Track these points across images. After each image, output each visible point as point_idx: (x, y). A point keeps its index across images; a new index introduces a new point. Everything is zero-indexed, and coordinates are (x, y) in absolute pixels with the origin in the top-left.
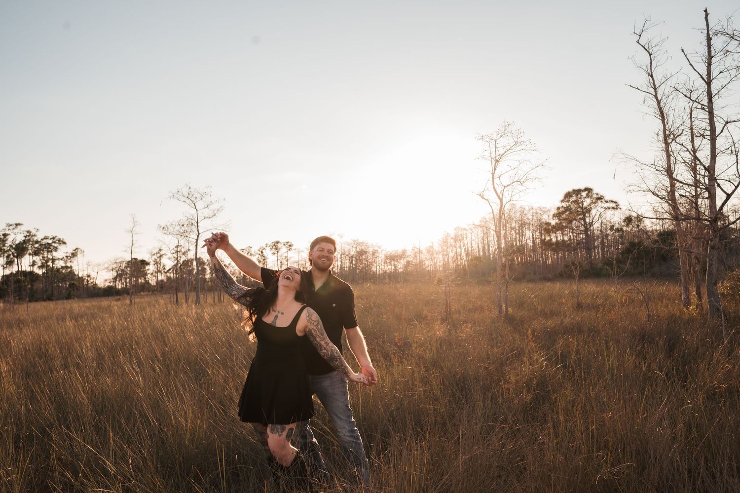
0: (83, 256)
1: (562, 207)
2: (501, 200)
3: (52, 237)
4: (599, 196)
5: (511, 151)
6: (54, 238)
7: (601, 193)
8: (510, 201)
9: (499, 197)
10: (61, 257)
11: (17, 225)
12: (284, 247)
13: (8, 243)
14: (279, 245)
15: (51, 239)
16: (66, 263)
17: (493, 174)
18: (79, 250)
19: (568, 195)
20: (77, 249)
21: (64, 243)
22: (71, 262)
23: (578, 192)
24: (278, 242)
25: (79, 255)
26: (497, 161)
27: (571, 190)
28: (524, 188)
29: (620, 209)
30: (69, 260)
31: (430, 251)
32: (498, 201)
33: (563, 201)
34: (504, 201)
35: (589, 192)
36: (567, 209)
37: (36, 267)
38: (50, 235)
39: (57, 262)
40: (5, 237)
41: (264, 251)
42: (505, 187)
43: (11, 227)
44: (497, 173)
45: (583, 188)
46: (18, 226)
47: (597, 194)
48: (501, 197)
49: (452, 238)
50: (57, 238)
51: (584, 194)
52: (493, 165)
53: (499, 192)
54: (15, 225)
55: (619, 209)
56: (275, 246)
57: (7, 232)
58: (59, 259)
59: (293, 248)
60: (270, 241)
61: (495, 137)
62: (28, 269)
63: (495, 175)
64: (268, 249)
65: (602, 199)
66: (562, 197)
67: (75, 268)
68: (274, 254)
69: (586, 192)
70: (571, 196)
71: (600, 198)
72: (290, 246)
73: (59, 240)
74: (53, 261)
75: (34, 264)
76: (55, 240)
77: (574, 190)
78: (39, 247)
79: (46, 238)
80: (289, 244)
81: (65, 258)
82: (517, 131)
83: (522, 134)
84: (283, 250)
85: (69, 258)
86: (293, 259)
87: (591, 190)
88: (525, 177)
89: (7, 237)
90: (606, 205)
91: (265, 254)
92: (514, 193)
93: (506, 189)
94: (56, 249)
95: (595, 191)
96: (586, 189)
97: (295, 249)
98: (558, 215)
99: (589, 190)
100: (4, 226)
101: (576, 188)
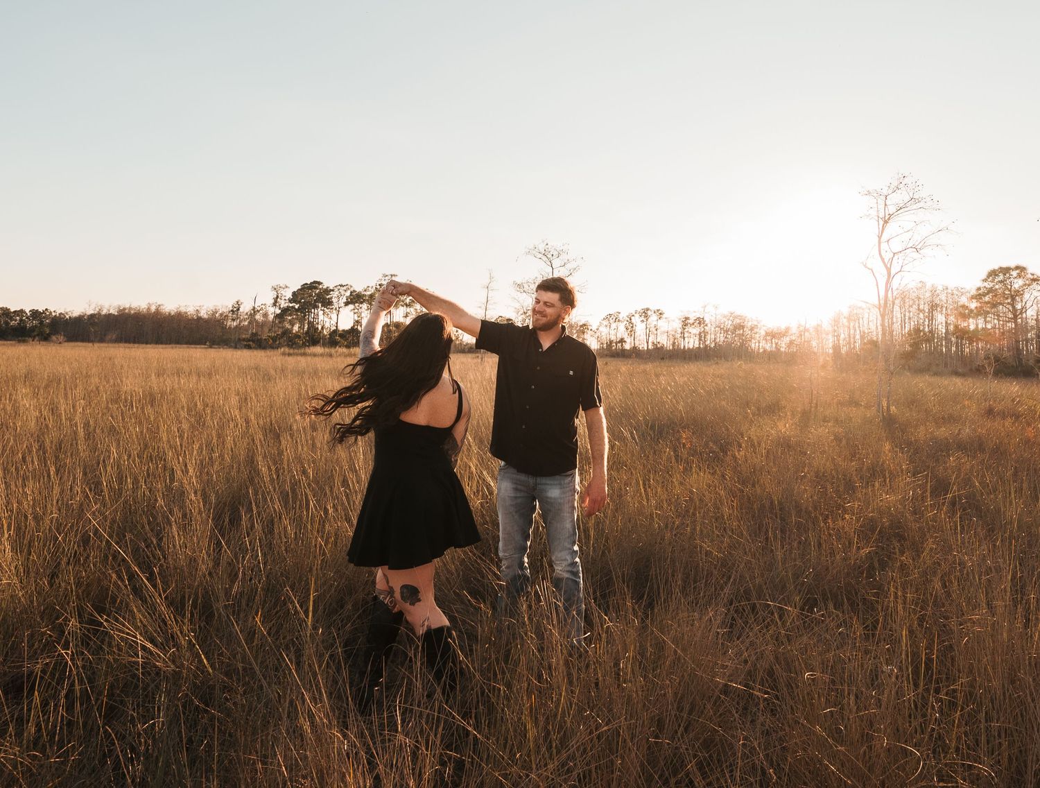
1: (985, 287)
2: (889, 270)
4: (1035, 277)
5: (906, 209)
8: (900, 271)
9: (886, 266)
12: (654, 315)
14: (649, 313)
17: (880, 237)
19: (993, 274)
23: (1006, 270)
24: (648, 309)
26: (886, 222)
27: (996, 267)
28: (920, 256)
31: (818, 329)
32: (885, 272)
33: (985, 280)
34: (893, 272)
35: (1021, 271)
36: (990, 291)
41: (633, 318)
42: (894, 254)
44: (885, 237)
45: (1013, 265)
47: (1033, 275)
48: (889, 266)
49: (845, 318)
51: (1014, 273)
52: (881, 227)
53: (886, 261)
56: (645, 313)
59: (664, 316)
60: (640, 308)
61: (885, 192)
63: (882, 240)
64: (637, 316)
66: (984, 276)
68: (643, 321)
69: (1018, 271)
70: (997, 275)
71: (1036, 280)
72: (661, 314)
77: (1001, 268)
80: (660, 312)
82: (914, 184)
83: (920, 188)
84: (653, 318)
86: (662, 329)
87: (1025, 269)
88: (923, 242)
91: (633, 321)
92: (906, 262)
93: (896, 257)
95: (1030, 270)
96: (1017, 268)
97: (666, 318)
98: (978, 297)
99: (1021, 269)
101: (1004, 265)
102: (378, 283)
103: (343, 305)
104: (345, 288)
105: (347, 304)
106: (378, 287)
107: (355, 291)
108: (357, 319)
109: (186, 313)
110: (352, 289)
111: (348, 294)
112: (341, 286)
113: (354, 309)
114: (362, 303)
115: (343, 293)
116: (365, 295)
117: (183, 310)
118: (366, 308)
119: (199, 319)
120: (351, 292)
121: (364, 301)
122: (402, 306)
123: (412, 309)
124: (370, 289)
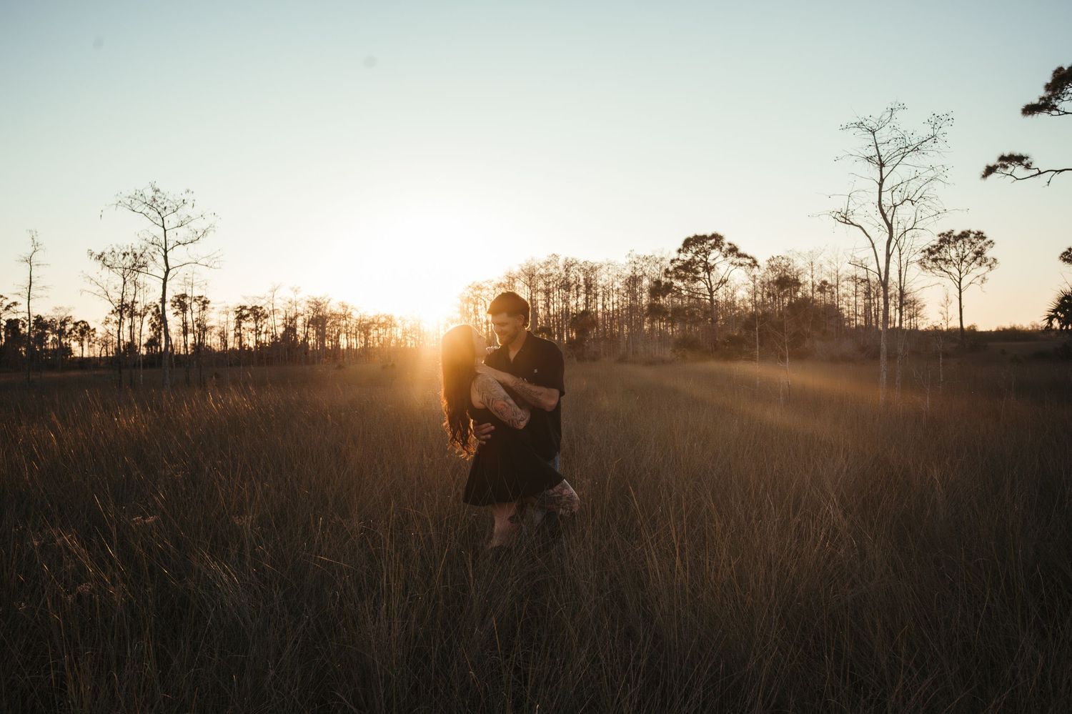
1: (678, 259)
2: (890, 226)
4: (733, 247)
7: (736, 243)
8: (912, 229)
9: (887, 222)
17: (881, 184)
19: (688, 243)
23: (701, 239)
27: (691, 235)
29: (758, 266)
33: (679, 251)
35: (718, 240)
36: (685, 263)
45: (709, 234)
47: (730, 244)
48: (889, 221)
51: (710, 243)
53: (886, 213)
55: (756, 267)
65: (734, 251)
66: (680, 246)
69: (714, 240)
70: (692, 245)
71: (733, 250)
72: (204, 302)
77: (696, 236)
87: (721, 238)
90: (738, 261)
95: (726, 241)
96: (714, 236)
98: (672, 271)
99: (717, 238)
101: (700, 233)
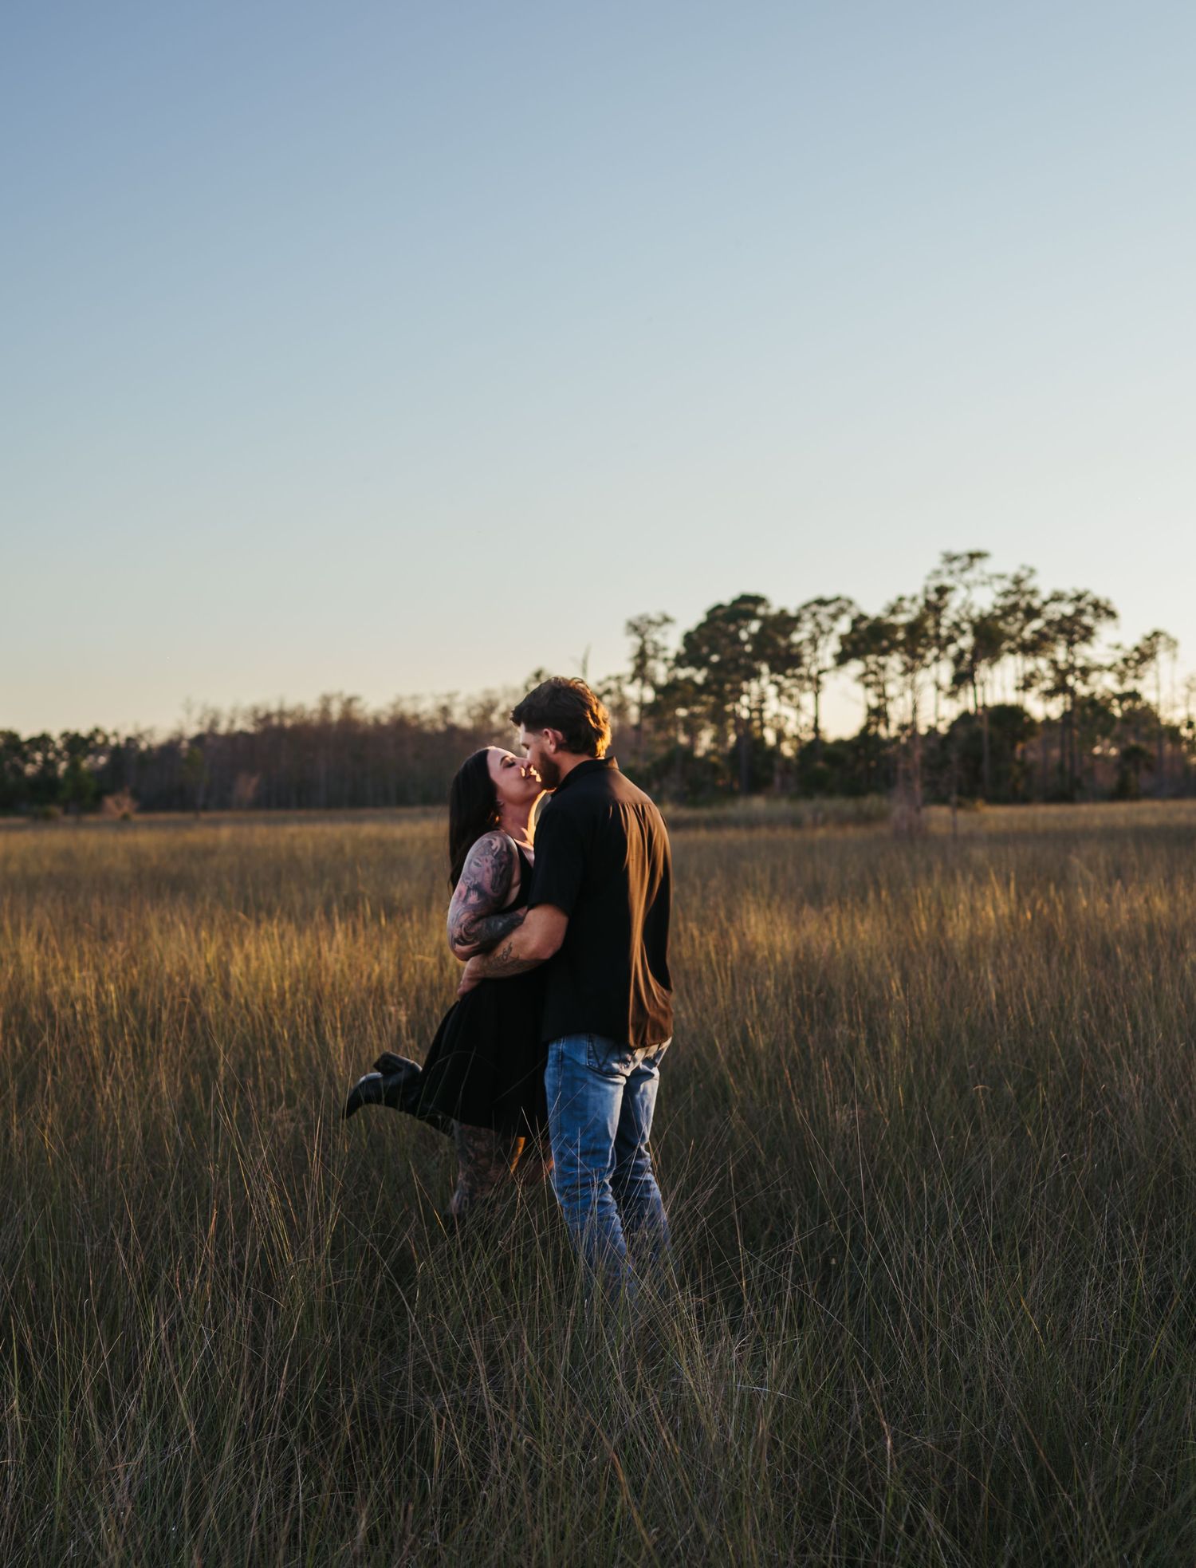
0: (1175, 656)
3: (1073, 595)
6: (1079, 598)
10: (1107, 662)
11: (973, 556)
13: (949, 617)
15: (1071, 600)
16: (1121, 681)
18: (1162, 639)
20: (1156, 634)
21: (1112, 614)
22: (1136, 677)
25: (1162, 656)
30: (1131, 673)
37: (1034, 691)
38: (1069, 587)
39: (1094, 677)
40: (941, 597)
43: (956, 565)
46: (977, 561)
50: (1089, 598)
54: (966, 560)
57: (947, 581)
58: (1100, 668)
62: (1011, 698)
67: (1149, 696)
73: (1096, 605)
74: (1085, 672)
75: (1027, 683)
76: (1082, 605)
78: (1046, 630)
79: (1057, 598)
81: (1121, 666)
85: (1131, 663)
89: (948, 596)
94: (1088, 634)
100: (936, 562)
102: (935, 583)
103: (829, 662)
104: (832, 609)
105: (842, 659)
106: (933, 597)
107: (862, 618)
108: (874, 703)
109: (416, 716)
110: (854, 612)
111: (844, 626)
112: (821, 602)
113: (865, 675)
114: (884, 652)
115: (826, 624)
116: (893, 628)
117: (408, 708)
118: (900, 668)
119: (453, 730)
120: (855, 622)
121: (894, 646)
122: (1012, 651)
123: (1042, 663)
124: (906, 605)
